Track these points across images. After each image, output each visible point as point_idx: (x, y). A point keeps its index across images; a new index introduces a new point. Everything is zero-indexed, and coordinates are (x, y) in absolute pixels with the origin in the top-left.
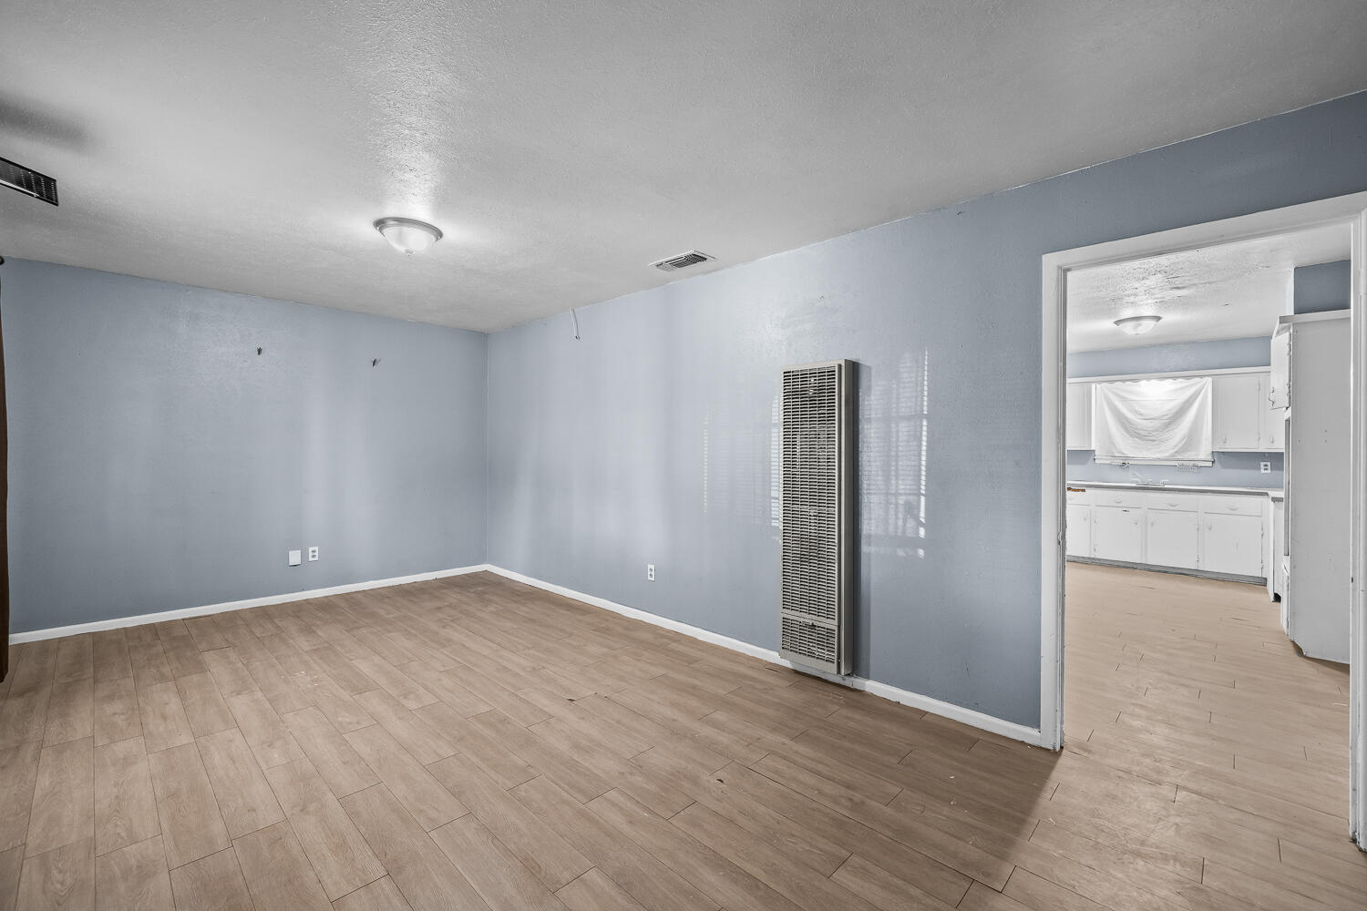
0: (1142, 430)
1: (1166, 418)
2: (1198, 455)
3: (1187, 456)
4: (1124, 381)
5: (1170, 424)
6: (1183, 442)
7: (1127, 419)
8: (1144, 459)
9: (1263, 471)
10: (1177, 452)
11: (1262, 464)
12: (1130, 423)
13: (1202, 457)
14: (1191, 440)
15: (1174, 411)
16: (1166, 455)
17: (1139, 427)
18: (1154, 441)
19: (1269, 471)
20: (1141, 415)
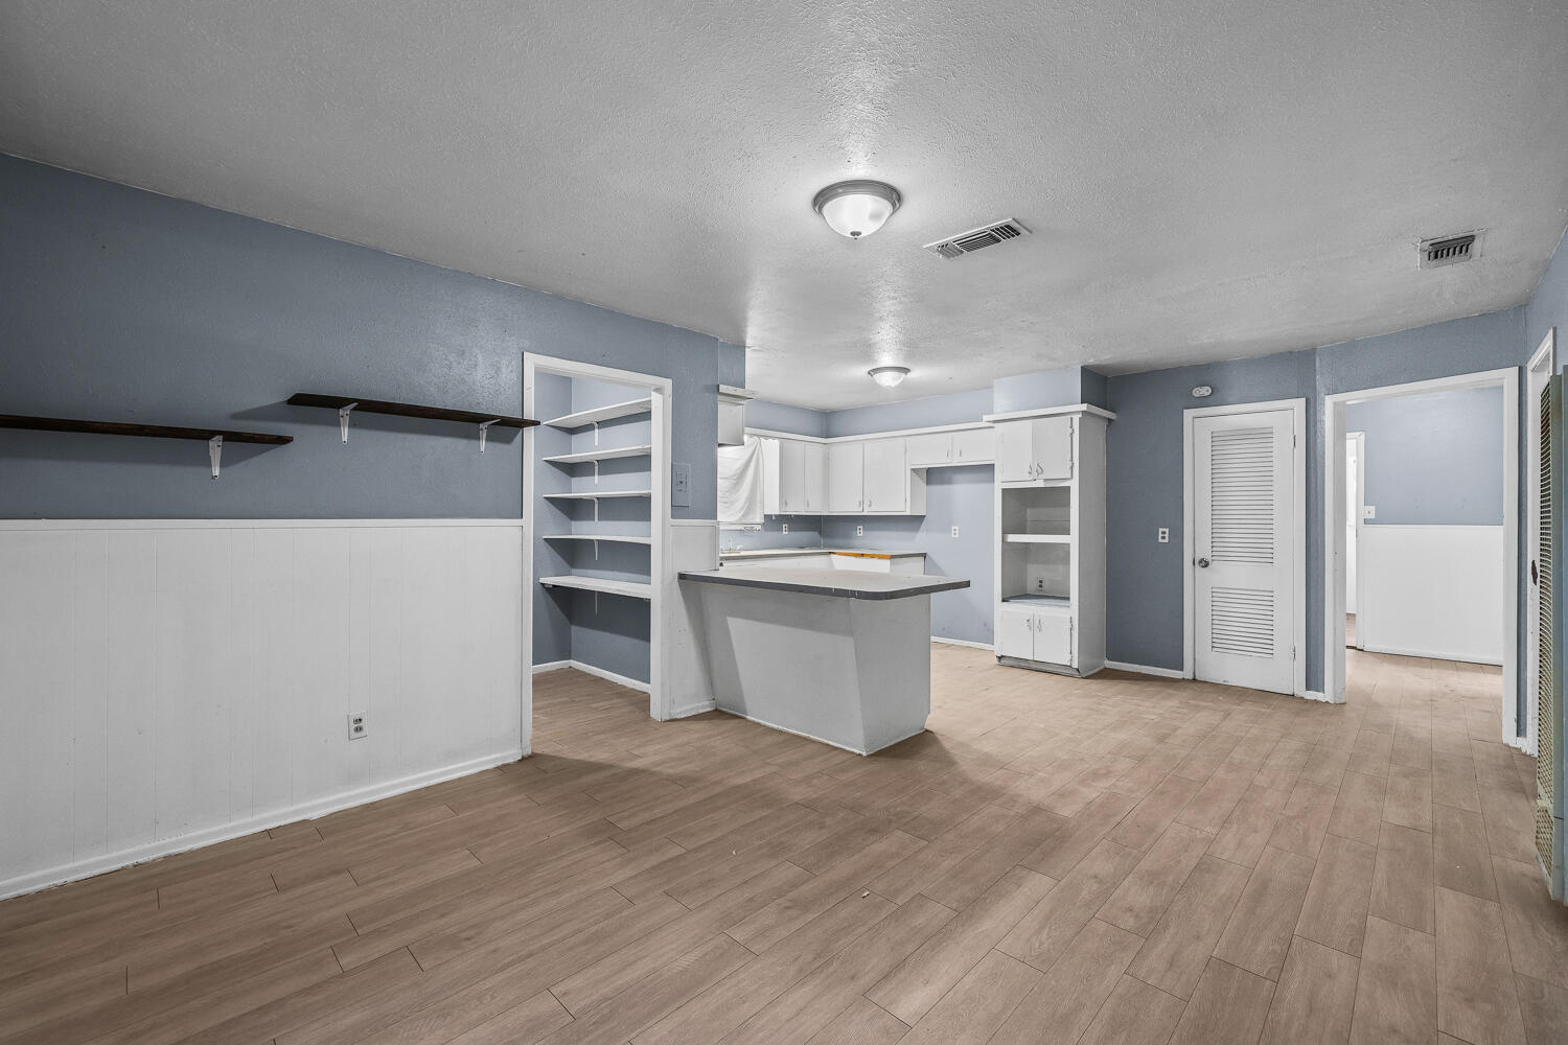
1: (734, 479)
2: (754, 519)
3: (748, 519)
5: (737, 485)
6: (746, 505)
8: (724, 524)
9: (784, 533)
10: (743, 515)
11: (783, 525)
13: (758, 520)
14: (750, 504)
15: (740, 470)
16: (737, 518)
18: (726, 503)
19: (787, 533)
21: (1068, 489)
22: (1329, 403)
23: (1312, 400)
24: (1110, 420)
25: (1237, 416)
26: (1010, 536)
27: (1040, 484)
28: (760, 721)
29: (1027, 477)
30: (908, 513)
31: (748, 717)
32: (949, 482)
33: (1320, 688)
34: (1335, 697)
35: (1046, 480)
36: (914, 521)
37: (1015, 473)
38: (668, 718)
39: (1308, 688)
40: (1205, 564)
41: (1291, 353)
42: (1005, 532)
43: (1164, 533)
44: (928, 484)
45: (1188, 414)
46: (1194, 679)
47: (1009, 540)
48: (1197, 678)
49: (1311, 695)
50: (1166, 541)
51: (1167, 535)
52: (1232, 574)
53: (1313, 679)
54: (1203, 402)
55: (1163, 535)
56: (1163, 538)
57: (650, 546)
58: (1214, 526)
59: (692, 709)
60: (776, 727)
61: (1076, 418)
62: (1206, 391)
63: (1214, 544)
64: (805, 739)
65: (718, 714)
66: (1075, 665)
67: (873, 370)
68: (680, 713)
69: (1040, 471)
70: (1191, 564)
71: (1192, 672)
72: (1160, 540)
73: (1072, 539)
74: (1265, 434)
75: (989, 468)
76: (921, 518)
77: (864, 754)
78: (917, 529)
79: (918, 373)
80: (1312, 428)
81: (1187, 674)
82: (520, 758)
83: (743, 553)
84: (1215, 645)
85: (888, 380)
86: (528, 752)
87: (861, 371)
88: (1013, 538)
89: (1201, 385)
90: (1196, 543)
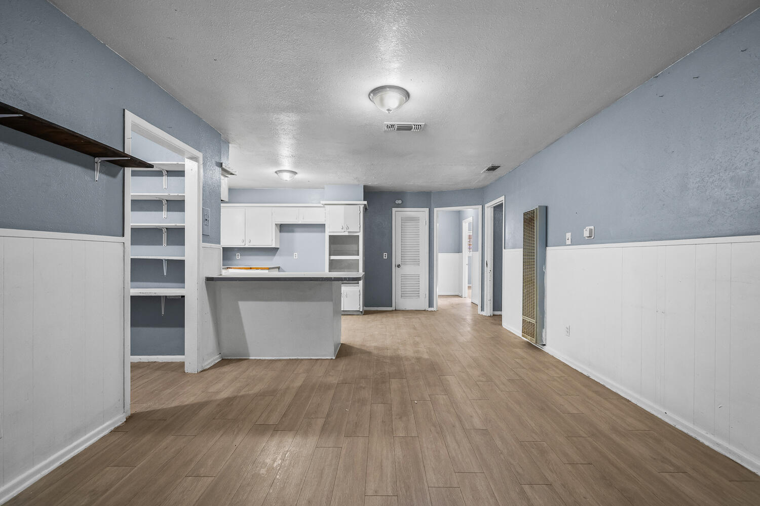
21: (358, 236)
22: (435, 209)
23: (431, 209)
24: (367, 209)
25: (410, 212)
26: (331, 257)
27: (346, 234)
28: (261, 358)
29: (341, 230)
30: (274, 246)
31: (250, 358)
32: (293, 231)
33: (432, 306)
34: (436, 308)
35: (349, 232)
36: (272, 251)
37: (336, 228)
38: (201, 370)
39: (429, 307)
40: (399, 266)
42: (330, 255)
44: (280, 232)
45: (394, 210)
47: (331, 259)
48: (396, 309)
49: (430, 309)
50: (387, 258)
52: (408, 270)
53: (431, 303)
54: (398, 206)
56: (385, 255)
57: (184, 261)
58: (402, 252)
59: (212, 362)
60: (274, 358)
61: (362, 207)
62: (400, 202)
63: (402, 259)
64: (297, 360)
65: (225, 362)
66: (361, 310)
67: (279, 171)
68: (208, 365)
69: (348, 228)
70: (395, 266)
71: (395, 307)
72: (385, 258)
73: (360, 258)
74: (415, 219)
75: (322, 226)
76: (277, 249)
77: (334, 358)
78: (274, 255)
79: (302, 176)
80: (431, 219)
81: (393, 308)
82: (125, 420)
84: (402, 296)
85: (286, 177)
86: (129, 413)
87: (271, 171)
88: (333, 257)
89: (399, 200)
90: (396, 259)
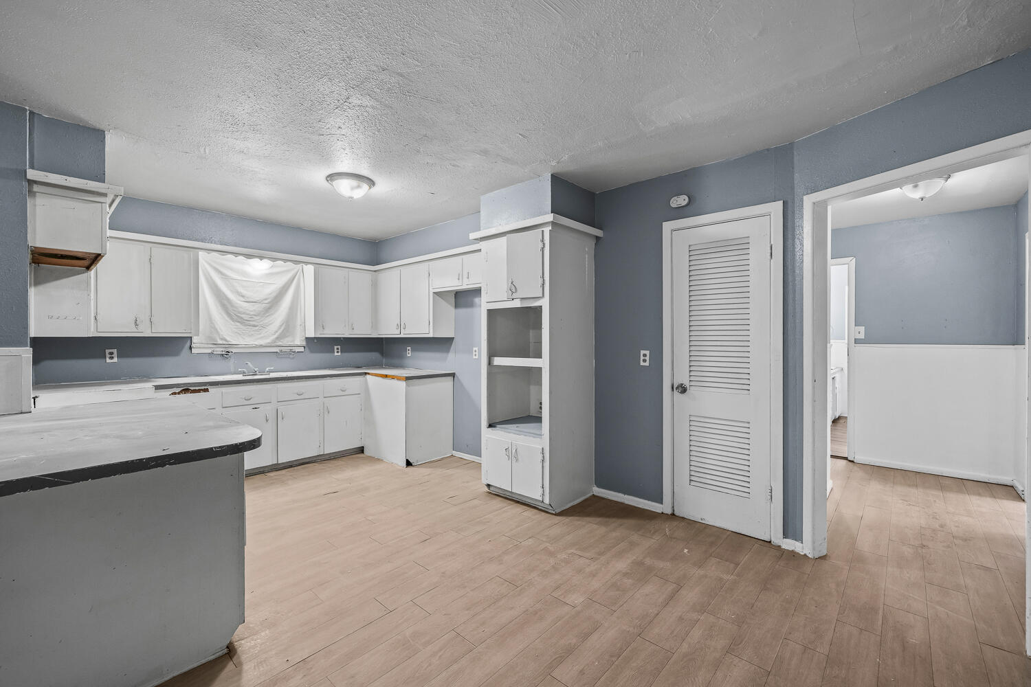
0: (244, 313)
1: (266, 302)
2: (293, 341)
3: (286, 342)
4: (236, 254)
5: (269, 308)
6: (282, 328)
7: (228, 300)
8: (247, 346)
9: (336, 354)
10: (277, 338)
11: (336, 347)
12: (232, 306)
13: (298, 342)
14: (288, 327)
15: (274, 294)
16: (268, 341)
17: (241, 310)
18: (255, 326)
19: (339, 354)
20: (243, 296)
21: (539, 310)
22: (808, 201)
23: (790, 204)
24: (597, 238)
26: (493, 358)
27: (517, 304)
30: (431, 335)
32: (471, 305)
33: (798, 537)
34: (814, 549)
35: (519, 299)
36: (446, 343)
37: (495, 296)
39: (785, 535)
40: (683, 389)
41: (768, 150)
42: (491, 355)
43: (645, 355)
44: (456, 307)
45: (667, 226)
46: (673, 514)
47: (493, 363)
48: (677, 513)
49: (789, 544)
50: (647, 364)
51: (647, 358)
52: (708, 401)
53: (791, 527)
54: (681, 213)
55: (645, 358)
56: (645, 361)
58: (692, 348)
61: (547, 230)
62: (682, 200)
63: (692, 369)
66: (547, 501)
69: (515, 290)
70: (670, 389)
71: (670, 506)
72: (642, 364)
73: (543, 363)
74: (740, 245)
76: (450, 340)
78: (448, 351)
80: (790, 236)
81: (665, 508)
83: (273, 375)
84: (693, 478)
87: (316, 176)
88: (498, 361)
89: (678, 195)
90: (675, 368)
